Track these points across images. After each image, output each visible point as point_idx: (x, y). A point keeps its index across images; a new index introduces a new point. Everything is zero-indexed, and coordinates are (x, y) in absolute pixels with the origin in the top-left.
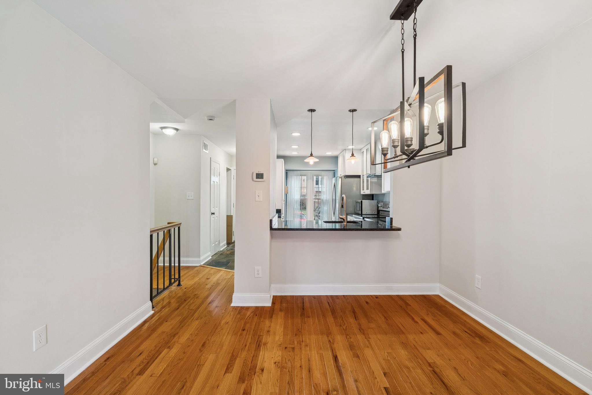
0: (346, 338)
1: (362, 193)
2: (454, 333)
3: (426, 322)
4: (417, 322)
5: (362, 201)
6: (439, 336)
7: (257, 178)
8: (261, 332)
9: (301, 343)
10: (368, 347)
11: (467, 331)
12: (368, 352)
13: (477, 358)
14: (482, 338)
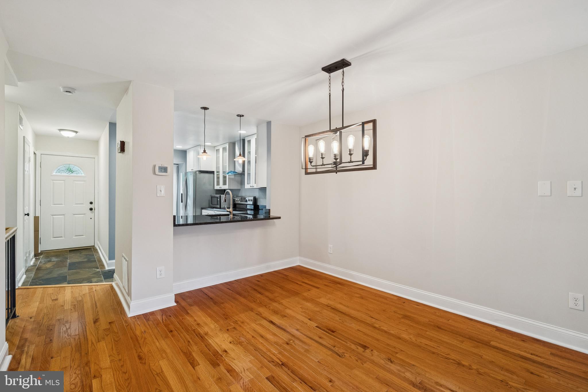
0: (267, 308)
1: (217, 187)
2: (325, 285)
3: (306, 283)
4: (301, 285)
5: (220, 196)
6: (320, 289)
7: (159, 172)
8: (191, 327)
9: (236, 323)
10: (286, 309)
11: (330, 282)
12: (288, 311)
13: (345, 294)
14: (339, 283)
